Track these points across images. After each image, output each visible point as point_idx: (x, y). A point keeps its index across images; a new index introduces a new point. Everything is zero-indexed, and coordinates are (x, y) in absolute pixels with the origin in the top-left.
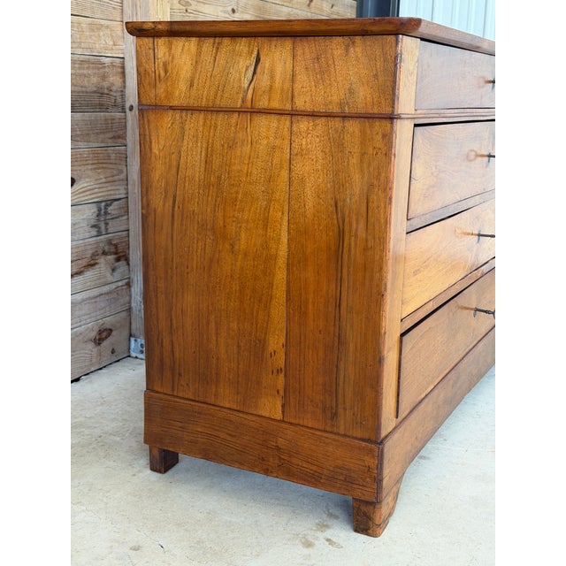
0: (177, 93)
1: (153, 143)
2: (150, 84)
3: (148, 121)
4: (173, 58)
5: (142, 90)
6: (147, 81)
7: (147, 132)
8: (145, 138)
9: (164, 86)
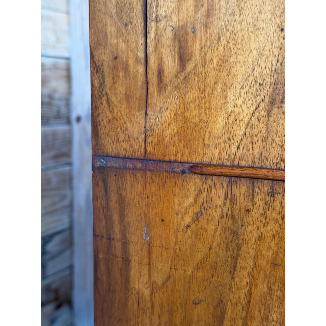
0: (219, 125)
1: (134, 265)
2: (128, 97)
3: (122, 201)
4: (209, 13)
5: (105, 115)
6: (121, 89)
7: (117, 232)
8: (109, 246)
9: (173, 102)
